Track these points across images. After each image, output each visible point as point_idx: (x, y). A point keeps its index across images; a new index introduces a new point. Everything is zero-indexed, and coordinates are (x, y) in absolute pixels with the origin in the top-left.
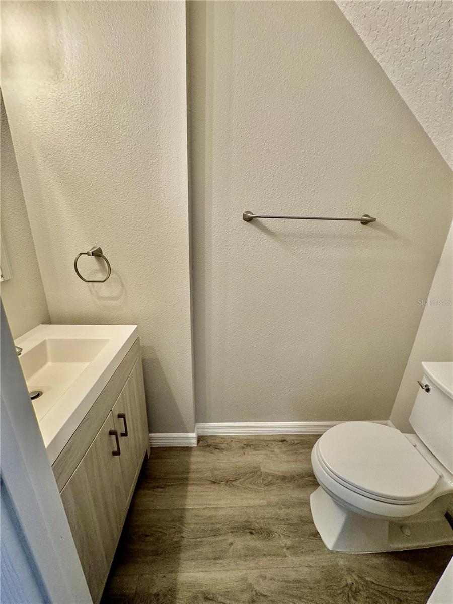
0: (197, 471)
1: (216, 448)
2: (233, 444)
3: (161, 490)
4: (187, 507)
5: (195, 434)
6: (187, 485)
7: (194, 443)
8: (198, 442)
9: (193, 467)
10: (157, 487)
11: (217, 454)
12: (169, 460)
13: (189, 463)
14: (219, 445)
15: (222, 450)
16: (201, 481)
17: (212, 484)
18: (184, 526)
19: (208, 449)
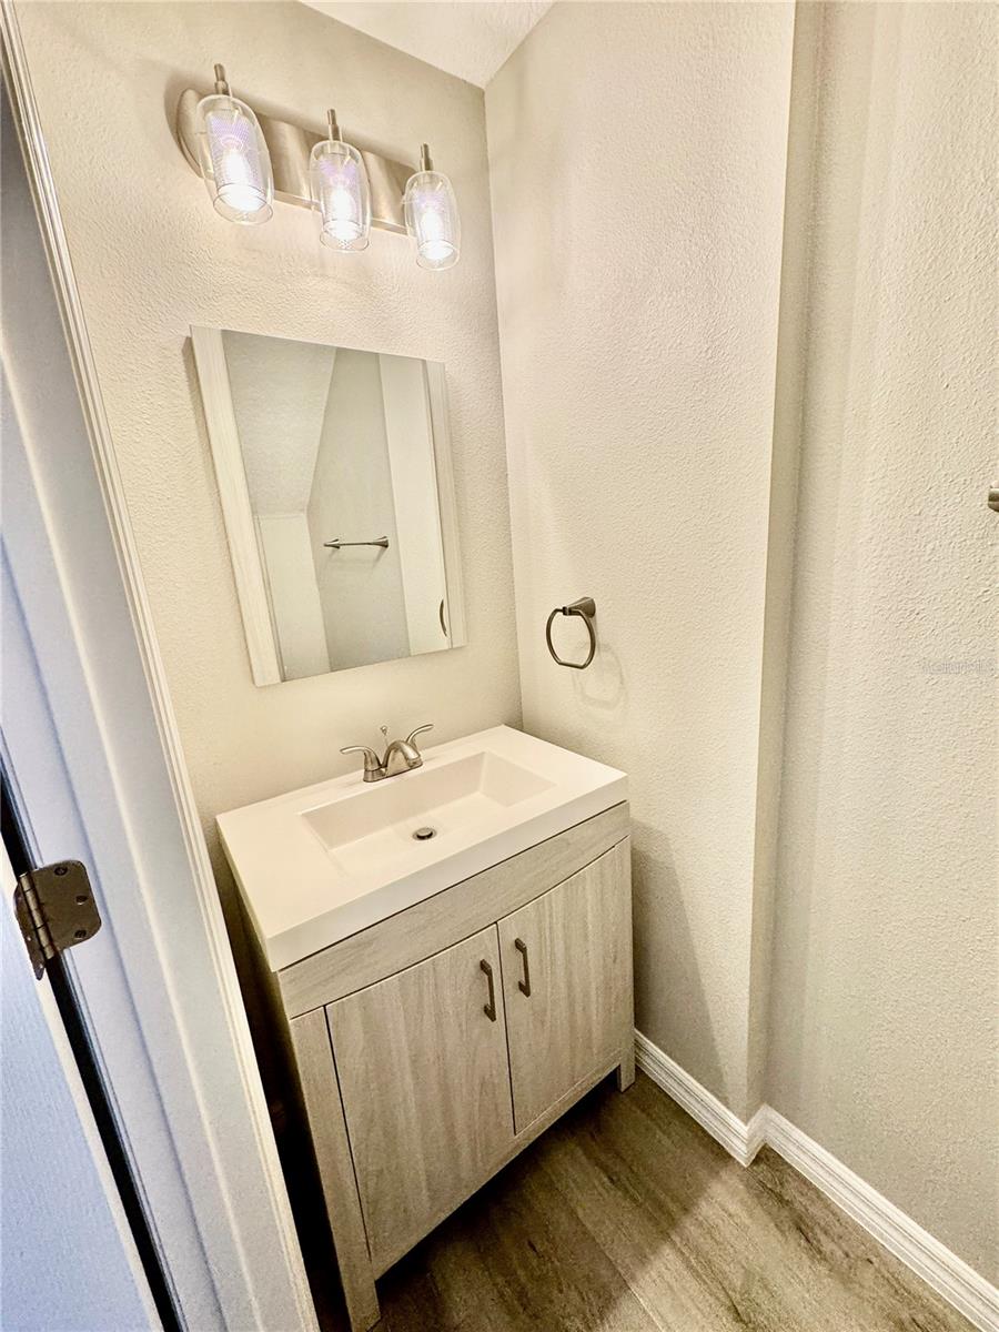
0: (710, 1231)
1: (799, 1229)
2: (868, 1275)
3: (608, 1183)
4: (633, 1287)
5: (746, 1128)
6: (665, 1236)
7: (742, 1152)
8: (757, 1161)
9: (705, 1209)
10: (605, 1169)
11: (793, 1244)
12: (659, 1134)
13: (701, 1189)
14: (817, 1230)
15: (817, 1253)
16: (704, 1269)
17: (729, 1309)
18: (603, 1324)
19: (772, 1204)
